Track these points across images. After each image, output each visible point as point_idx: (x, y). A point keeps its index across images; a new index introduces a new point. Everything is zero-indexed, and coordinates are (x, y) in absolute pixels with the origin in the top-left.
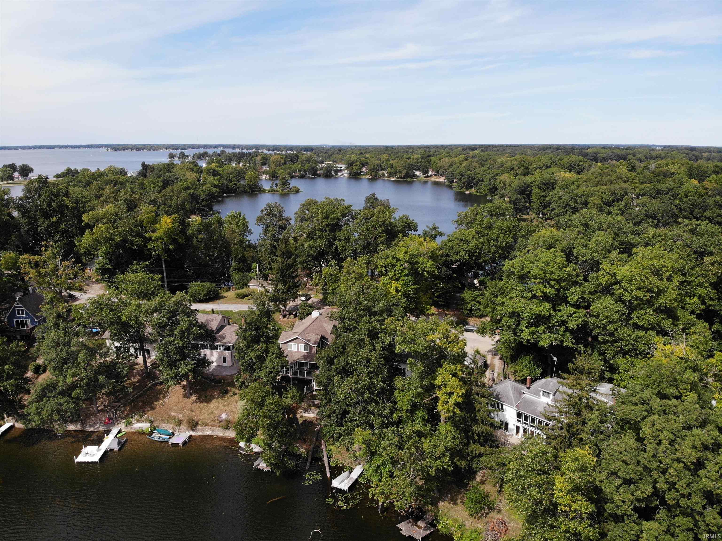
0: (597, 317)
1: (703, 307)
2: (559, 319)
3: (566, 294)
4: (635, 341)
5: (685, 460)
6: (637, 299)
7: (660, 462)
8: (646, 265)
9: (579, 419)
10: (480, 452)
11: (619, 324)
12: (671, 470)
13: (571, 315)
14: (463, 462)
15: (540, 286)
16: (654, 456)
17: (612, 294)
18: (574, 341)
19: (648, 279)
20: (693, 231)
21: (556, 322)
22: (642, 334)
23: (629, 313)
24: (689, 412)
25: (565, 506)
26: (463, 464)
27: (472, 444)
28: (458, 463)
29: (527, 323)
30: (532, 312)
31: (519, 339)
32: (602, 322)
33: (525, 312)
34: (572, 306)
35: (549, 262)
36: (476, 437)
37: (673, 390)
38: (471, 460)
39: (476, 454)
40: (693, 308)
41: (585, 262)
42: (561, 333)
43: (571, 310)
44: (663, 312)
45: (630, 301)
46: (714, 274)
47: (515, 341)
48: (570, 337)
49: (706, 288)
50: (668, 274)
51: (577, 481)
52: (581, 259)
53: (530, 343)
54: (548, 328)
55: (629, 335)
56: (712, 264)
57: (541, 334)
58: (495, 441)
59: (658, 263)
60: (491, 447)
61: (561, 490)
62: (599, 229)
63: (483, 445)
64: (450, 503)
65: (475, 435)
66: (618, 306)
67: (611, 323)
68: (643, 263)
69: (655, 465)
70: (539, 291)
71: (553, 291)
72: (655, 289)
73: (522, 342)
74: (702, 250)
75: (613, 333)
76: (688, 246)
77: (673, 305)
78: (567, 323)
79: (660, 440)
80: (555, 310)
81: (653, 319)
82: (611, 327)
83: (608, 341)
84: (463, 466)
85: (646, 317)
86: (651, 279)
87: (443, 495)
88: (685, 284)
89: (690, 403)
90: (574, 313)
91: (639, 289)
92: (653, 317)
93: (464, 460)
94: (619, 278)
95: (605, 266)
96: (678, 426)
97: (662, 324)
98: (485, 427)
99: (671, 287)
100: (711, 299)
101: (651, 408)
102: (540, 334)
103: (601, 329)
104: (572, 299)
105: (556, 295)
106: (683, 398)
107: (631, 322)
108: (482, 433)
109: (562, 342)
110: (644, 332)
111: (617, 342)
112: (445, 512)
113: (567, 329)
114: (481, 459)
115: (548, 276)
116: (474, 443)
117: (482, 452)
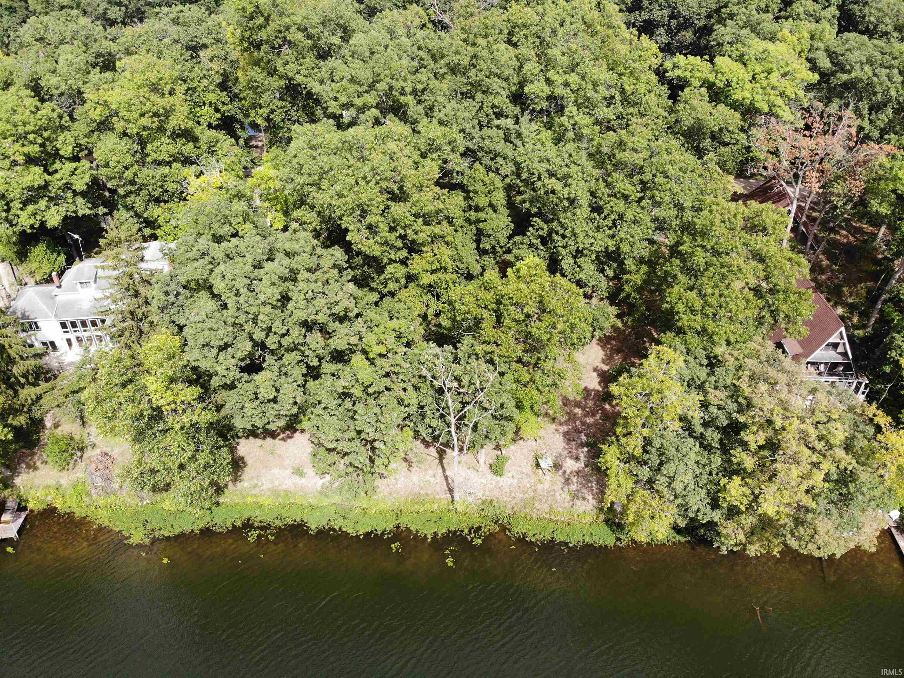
0: (107, 165)
1: (218, 115)
2: (60, 183)
3: (54, 146)
4: (163, 181)
5: (270, 301)
6: (145, 128)
7: (247, 312)
8: (139, 82)
9: (140, 300)
10: (36, 394)
11: (136, 166)
12: (261, 317)
13: (73, 173)
14: (21, 417)
15: (17, 146)
16: (238, 309)
17: (113, 130)
18: (90, 206)
19: (148, 100)
20: (176, 22)
21: (58, 189)
22: (166, 170)
23: (142, 149)
24: (253, 247)
25: (170, 404)
26: (21, 420)
27: (21, 391)
28: (15, 423)
29: (21, 203)
30: (20, 186)
31: (18, 227)
32: (115, 170)
33: (11, 189)
34: (69, 159)
35: (15, 108)
36: (22, 380)
37: (226, 228)
38: (30, 410)
39: (32, 399)
40: (209, 119)
41: (61, 95)
42: (70, 201)
43: (70, 166)
44: (179, 136)
45: (138, 134)
46: (217, 73)
47: (14, 233)
48: (84, 202)
49: (213, 91)
50: (168, 87)
51: (170, 373)
52: (56, 92)
53: (35, 229)
54: (51, 199)
55: (153, 177)
56: (211, 60)
57: (45, 211)
58: (48, 372)
59: (153, 77)
60: (47, 380)
61: (157, 391)
62: (62, 42)
63: (35, 385)
64: (28, 473)
65: (20, 378)
66: (126, 145)
67: (126, 168)
68: (135, 80)
69: (242, 319)
70: (17, 154)
71: (37, 149)
72: (162, 111)
73: (24, 231)
74: (194, 43)
75: (134, 180)
76: (177, 42)
77: (188, 126)
78: (72, 184)
79: (237, 290)
80: (50, 174)
81: (172, 149)
82: (129, 174)
83: (131, 192)
84: (23, 422)
85: (164, 148)
86: (152, 99)
87: (16, 468)
88: (190, 92)
89: (250, 238)
90: (76, 169)
91: (142, 115)
92: (170, 146)
93: (21, 415)
94: (114, 107)
95: (89, 94)
96: (248, 268)
97: (184, 152)
98: (28, 362)
99: (178, 103)
100: (224, 103)
101: (213, 258)
102: (43, 211)
103: (118, 179)
104: (66, 151)
105: (42, 152)
106: (240, 234)
107: (149, 159)
108: (28, 371)
109: (75, 212)
110: (168, 167)
111: (142, 189)
112: (29, 486)
113: (75, 193)
114: (42, 402)
115: (21, 130)
116: (23, 388)
117: (38, 393)
